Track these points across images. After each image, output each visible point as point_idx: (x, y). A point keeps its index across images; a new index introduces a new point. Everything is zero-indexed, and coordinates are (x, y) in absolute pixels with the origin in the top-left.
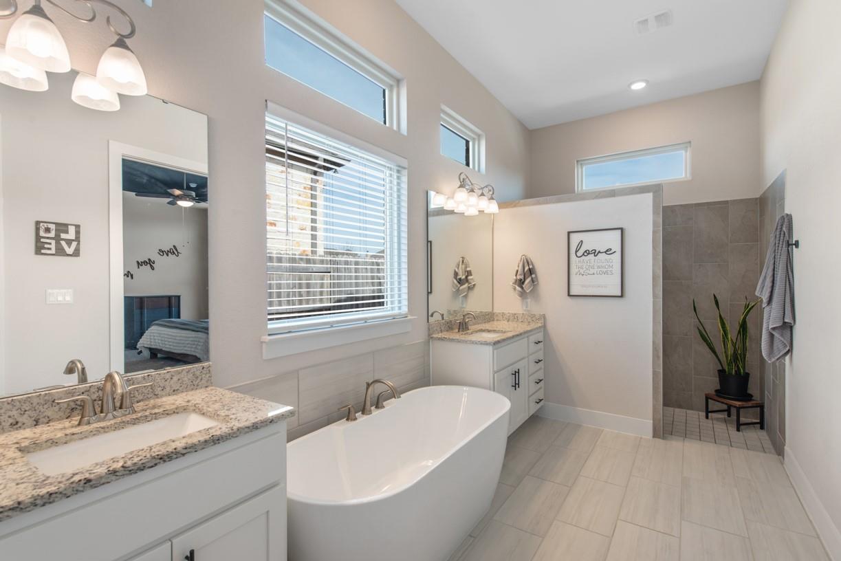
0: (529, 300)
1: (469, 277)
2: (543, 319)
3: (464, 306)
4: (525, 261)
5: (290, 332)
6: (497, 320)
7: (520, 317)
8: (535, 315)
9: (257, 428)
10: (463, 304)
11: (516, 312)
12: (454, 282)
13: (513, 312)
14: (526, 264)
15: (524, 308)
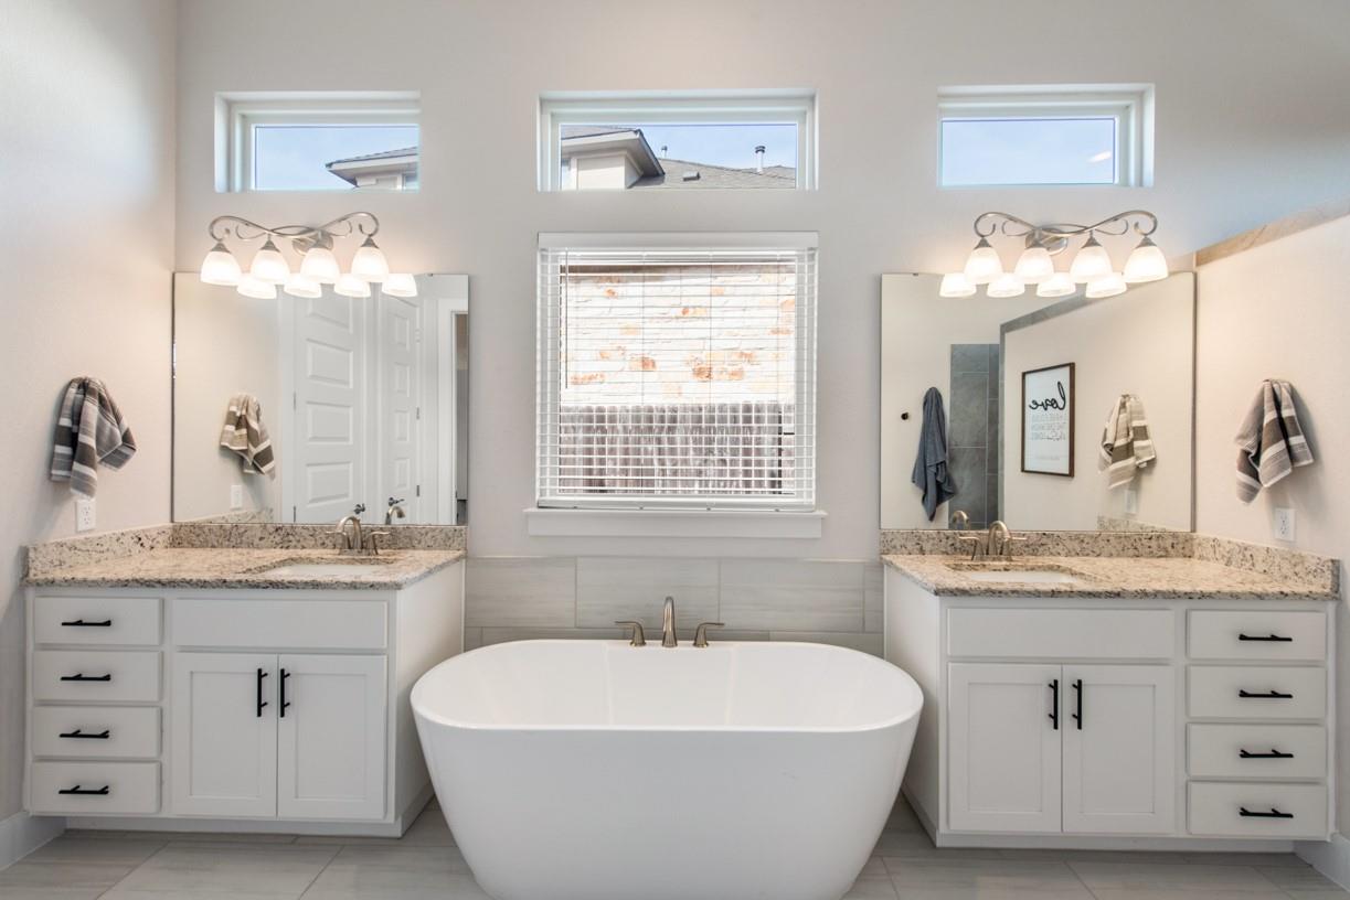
0: (1291, 513)
1: (1137, 444)
2: (1328, 574)
3: (1133, 511)
4: (1268, 396)
5: (575, 508)
6: (1201, 557)
7: (1259, 558)
8: (1302, 560)
9: (355, 588)
10: (1129, 507)
11: (1249, 542)
12: (1100, 455)
13: (1240, 541)
14: (1269, 405)
15: (1278, 535)
